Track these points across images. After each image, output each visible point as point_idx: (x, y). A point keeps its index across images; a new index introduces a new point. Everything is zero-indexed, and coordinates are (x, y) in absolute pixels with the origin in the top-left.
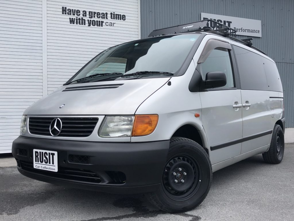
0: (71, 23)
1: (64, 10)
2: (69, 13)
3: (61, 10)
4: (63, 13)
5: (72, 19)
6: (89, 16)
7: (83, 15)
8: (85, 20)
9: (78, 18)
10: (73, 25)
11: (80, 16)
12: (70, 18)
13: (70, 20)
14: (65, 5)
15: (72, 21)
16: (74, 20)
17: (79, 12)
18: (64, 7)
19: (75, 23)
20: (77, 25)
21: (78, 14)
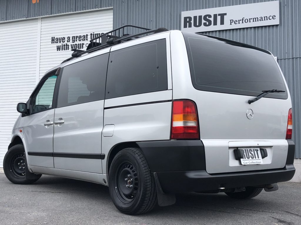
0: (57, 50)
1: (53, 40)
2: (57, 41)
3: (51, 40)
4: (52, 43)
5: (59, 46)
6: (72, 40)
7: (68, 41)
8: (68, 45)
9: (63, 45)
10: (60, 51)
11: (65, 42)
12: (57, 46)
13: (57, 48)
14: (53, 35)
15: (58, 48)
16: (60, 47)
17: (65, 39)
18: (53, 37)
19: (61, 50)
20: (62, 51)
21: (64, 40)
